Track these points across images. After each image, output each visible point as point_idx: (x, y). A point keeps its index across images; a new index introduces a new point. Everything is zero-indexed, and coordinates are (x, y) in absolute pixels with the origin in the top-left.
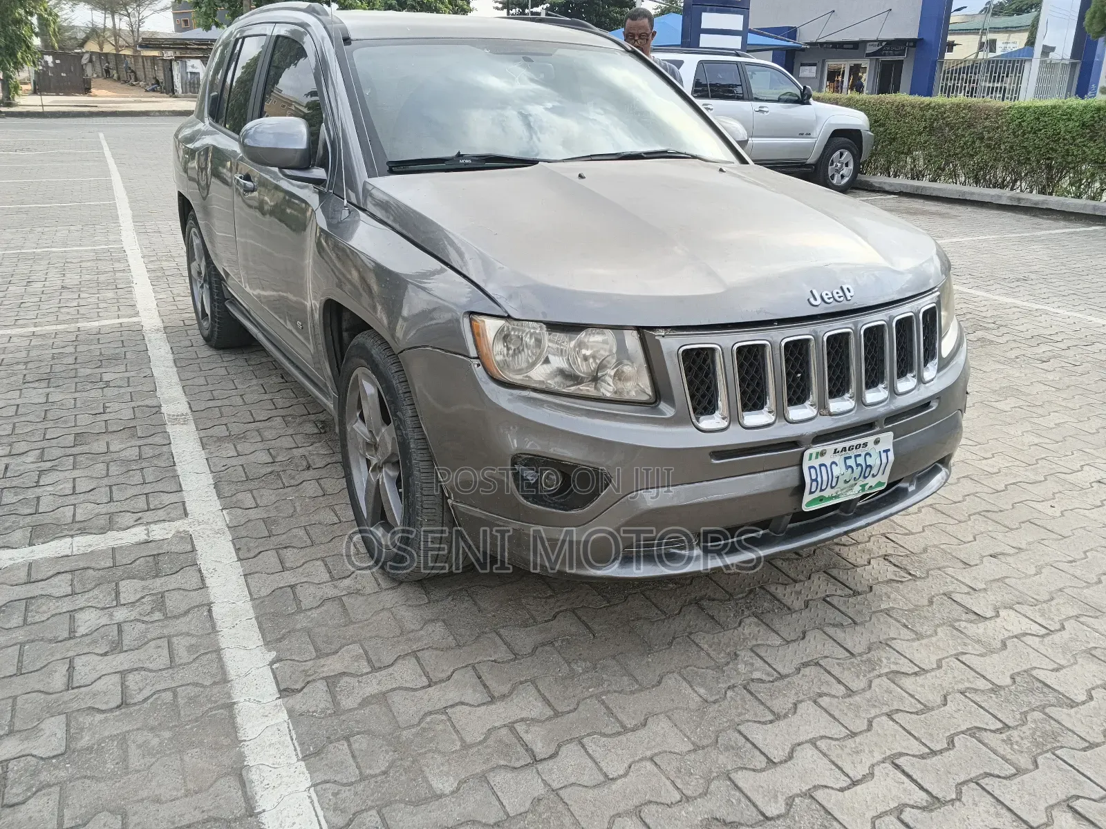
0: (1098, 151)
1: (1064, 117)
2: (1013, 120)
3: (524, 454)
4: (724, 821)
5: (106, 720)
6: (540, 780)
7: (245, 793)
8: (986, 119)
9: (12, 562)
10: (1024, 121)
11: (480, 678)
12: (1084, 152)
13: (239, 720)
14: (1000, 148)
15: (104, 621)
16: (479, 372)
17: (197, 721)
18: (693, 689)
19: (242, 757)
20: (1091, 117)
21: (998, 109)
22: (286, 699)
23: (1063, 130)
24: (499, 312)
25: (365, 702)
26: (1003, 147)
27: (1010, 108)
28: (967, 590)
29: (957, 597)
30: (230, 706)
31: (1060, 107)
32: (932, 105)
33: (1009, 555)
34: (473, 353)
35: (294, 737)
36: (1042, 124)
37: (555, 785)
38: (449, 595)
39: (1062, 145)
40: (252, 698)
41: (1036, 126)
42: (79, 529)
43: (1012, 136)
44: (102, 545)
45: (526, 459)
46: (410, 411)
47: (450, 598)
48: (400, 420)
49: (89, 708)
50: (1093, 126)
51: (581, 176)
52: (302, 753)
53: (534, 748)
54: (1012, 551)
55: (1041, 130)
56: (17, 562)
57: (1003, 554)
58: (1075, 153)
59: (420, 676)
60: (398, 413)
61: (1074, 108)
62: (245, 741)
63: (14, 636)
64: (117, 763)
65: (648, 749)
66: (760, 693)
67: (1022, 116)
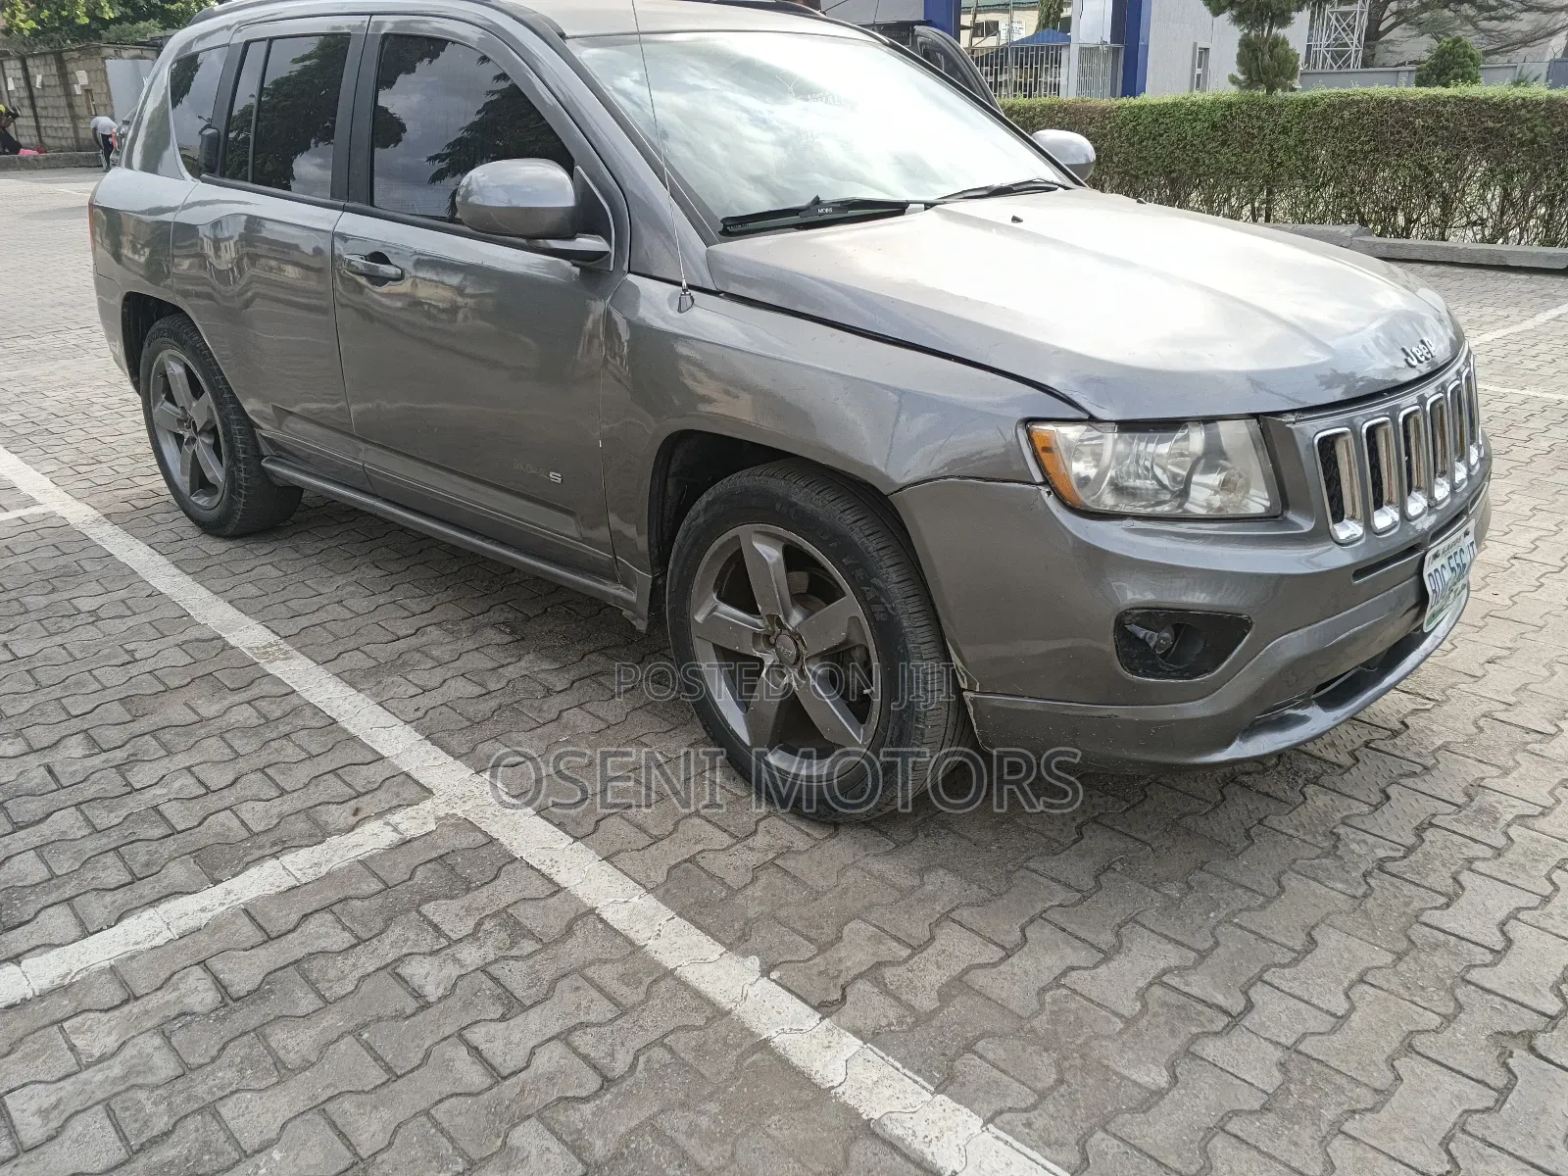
0: (1234, 159)
1: (1190, 117)
2: (1125, 125)
3: (1137, 609)
4: (1511, 1033)
5: (600, 1109)
6: (1262, 1040)
7: (906, 1157)
8: (1090, 124)
9: (209, 915)
10: (1138, 125)
11: (1064, 930)
12: (1217, 161)
13: (795, 1060)
14: (1111, 161)
15: (453, 971)
16: (1051, 502)
17: (736, 1078)
18: (1326, 886)
19: (851, 1112)
20: (1223, 115)
21: (1104, 110)
22: (834, 1017)
23: (1190, 133)
24: (1074, 414)
25: (945, 995)
26: (1115, 159)
27: (1119, 108)
28: (1504, 707)
29: (1497, 715)
30: (764, 1045)
31: (1182, 104)
32: (1016, 108)
33: (1505, 657)
34: (1038, 478)
35: (899, 1066)
36: (1163, 126)
37: (1289, 1042)
38: (915, 832)
39: (1190, 153)
40: (786, 1028)
41: (1156, 130)
42: (274, 844)
43: (1126, 145)
44: (336, 860)
45: (1138, 615)
46: (894, 576)
47: (921, 835)
48: (878, 588)
49: (560, 1099)
50: (1225, 126)
51: (1015, 219)
52: (931, 1083)
53: (1215, 1001)
54: (1506, 653)
55: (1162, 135)
56: (215, 913)
57: (1499, 658)
58: (1207, 162)
59: (985, 945)
60: (874, 581)
61: (1200, 106)
62: (833, 1088)
63: (325, 1024)
64: (680, 1166)
65: (1348, 969)
66: (1405, 873)
67: (1137, 117)
